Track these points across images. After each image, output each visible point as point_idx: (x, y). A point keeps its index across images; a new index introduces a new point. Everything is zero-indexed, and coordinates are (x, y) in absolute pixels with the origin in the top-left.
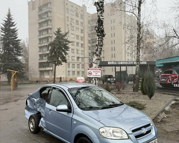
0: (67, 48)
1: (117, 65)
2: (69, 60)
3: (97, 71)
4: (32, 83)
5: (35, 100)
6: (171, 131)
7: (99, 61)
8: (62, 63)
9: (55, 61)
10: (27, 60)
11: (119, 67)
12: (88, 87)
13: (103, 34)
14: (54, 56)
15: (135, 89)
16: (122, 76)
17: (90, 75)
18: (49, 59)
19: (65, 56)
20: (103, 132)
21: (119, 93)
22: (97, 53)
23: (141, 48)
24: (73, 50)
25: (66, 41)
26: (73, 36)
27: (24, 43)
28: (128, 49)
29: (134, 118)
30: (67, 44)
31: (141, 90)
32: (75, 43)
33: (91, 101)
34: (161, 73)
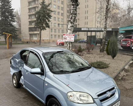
0: (50, 16)
1: (89, 31)
2: (52, 26)
3: (71, 36)
4: (24, 43)
5: (17, 60)
6: (130, 88)
7: (73, 28)
8: (46, 28)
9: (41, 27)
10: (20, 25)
11: (90, 32)
12: (62, 51)
13: (77, 4)
14: (40, 22)
15: (102, 51)
16: (92, 39)
17: (65, 39)
18: (36, 25)
19: (48, 22)
20: (71, 96)
21: (89, 54)
22: (71, 21)
23: (108, 17)
24: (55, 18)
25: (49, 10)
26: (55, 7)
27: (18, 12)
28: (98, 18)
29: (100, 80)
30: (50, 13)
31: (106, 51)
32: (57, 13)
33: (64, 63)
34: (123, 38)
